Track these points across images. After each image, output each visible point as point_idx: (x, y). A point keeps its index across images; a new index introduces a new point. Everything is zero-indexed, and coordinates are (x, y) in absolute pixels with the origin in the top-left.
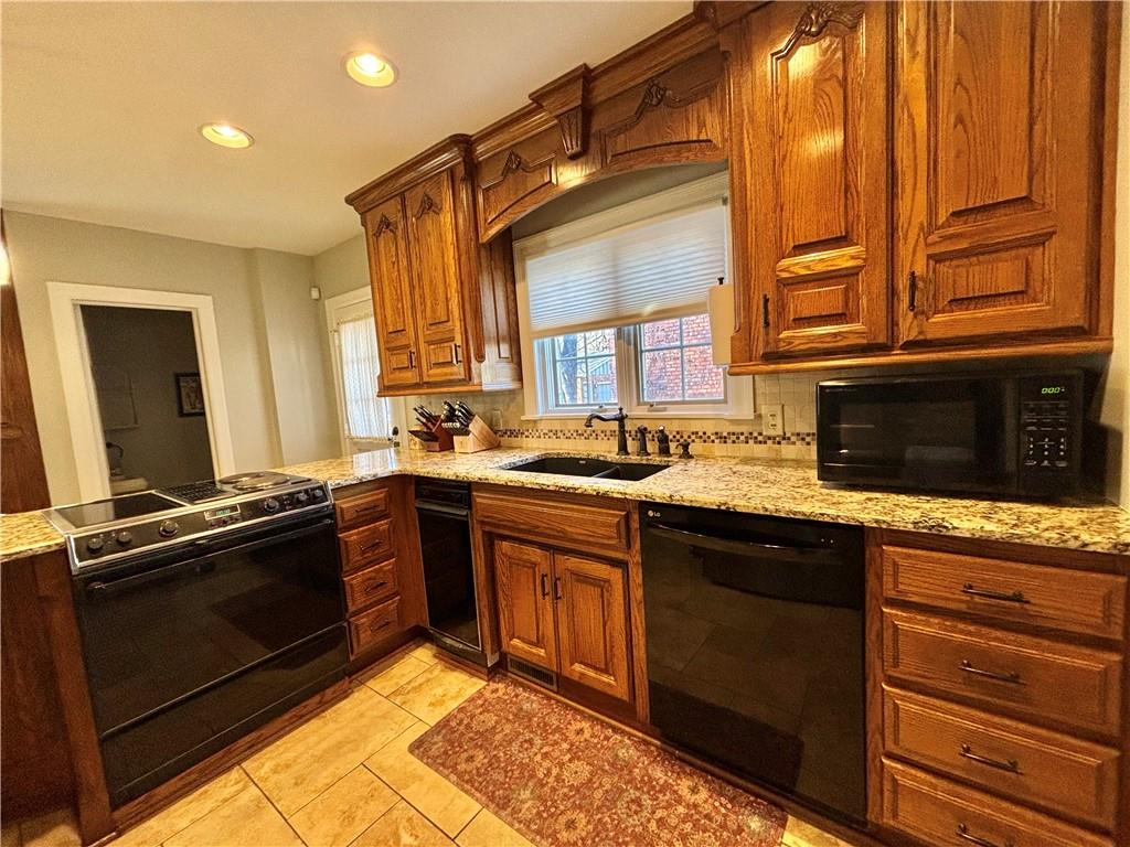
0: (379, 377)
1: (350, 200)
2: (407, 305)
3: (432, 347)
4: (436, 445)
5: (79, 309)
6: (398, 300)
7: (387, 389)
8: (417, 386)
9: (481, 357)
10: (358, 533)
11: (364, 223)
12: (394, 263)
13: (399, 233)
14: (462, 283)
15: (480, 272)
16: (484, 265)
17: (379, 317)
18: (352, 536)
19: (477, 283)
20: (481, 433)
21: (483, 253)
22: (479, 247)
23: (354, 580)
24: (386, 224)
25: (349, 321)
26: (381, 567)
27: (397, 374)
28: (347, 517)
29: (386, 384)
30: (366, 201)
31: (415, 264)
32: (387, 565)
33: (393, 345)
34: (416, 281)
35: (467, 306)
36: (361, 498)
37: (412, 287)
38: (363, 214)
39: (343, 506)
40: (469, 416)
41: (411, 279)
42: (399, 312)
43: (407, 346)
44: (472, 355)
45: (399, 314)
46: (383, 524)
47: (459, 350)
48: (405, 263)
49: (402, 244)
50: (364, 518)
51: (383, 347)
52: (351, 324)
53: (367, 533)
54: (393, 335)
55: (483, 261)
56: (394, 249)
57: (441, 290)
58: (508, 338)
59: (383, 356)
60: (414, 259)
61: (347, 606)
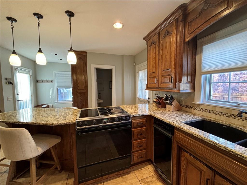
0: (146, 85)
1: (144, 39)
2: (157, 65)
3: (163, 77)
4: (161, 106)
5: (95, 69)
6: (154, 64)
7: (148, 88)
8: (157, 88)
9: (180, 81)
10: (137, 130)
11: (147, 44)
12: (154, 53)
13: (157, 44)
14: (176, 56)
15: (184, 52)
16: (186, 49)
17: (148, 69)
18: (135, 130)
19: (182, 56)
20: (176, 105)
21: (186, 45)
22: (185, 43)
23: (135, 143)
24: (153, 43)
25: (141, 70)
26: (142, 141)
27: (152, 84)
28: (135, 125)
29: (148, 87)
30: (149, 37)
31: (161, 53)
32: (144, 140)
33: (151, 76)
34: (160, 57)
35: (177, 64)
36: (139, 120)
37: (159, 59)
38: (147, 42)
39: (134, 122)
40: (173, 99)
41: (159, 57)
42: (154, 67)
43: (155, 77)
44: (177, 80)
45: (154, 68)
46: (144, 129)
47: (173, 78)
48: (158, 53)
49: (157, 48)
50: (139, 126)
51: (148, 77)
52: (141, 71)
53: (139, 130)
54: (152, 74)
55: (185, 47)
56: (155, 49)
57: (168, 59)
58: (191, 74)
59: (148, 80)
60: (160, 51)
61: (132, 149)
